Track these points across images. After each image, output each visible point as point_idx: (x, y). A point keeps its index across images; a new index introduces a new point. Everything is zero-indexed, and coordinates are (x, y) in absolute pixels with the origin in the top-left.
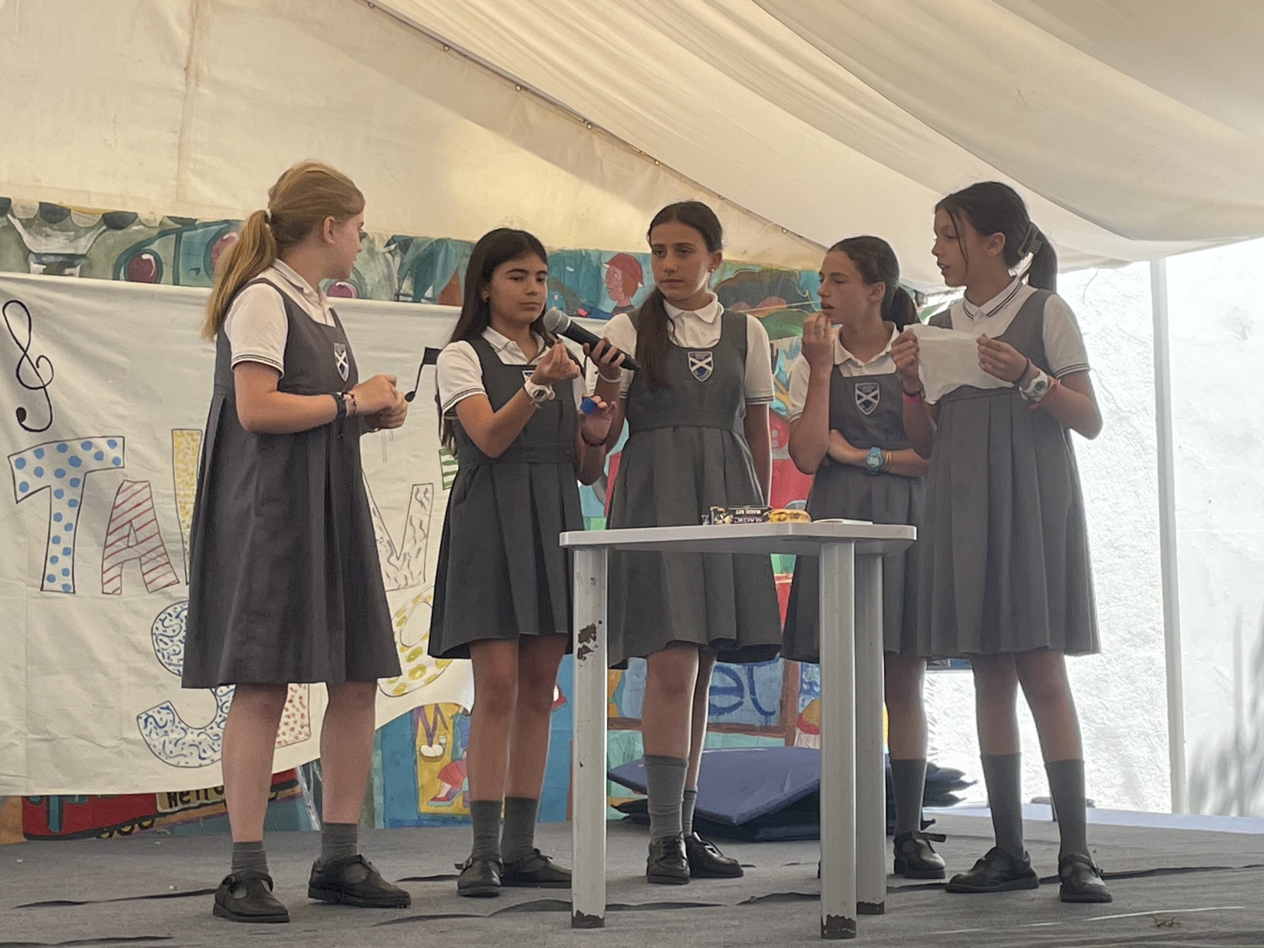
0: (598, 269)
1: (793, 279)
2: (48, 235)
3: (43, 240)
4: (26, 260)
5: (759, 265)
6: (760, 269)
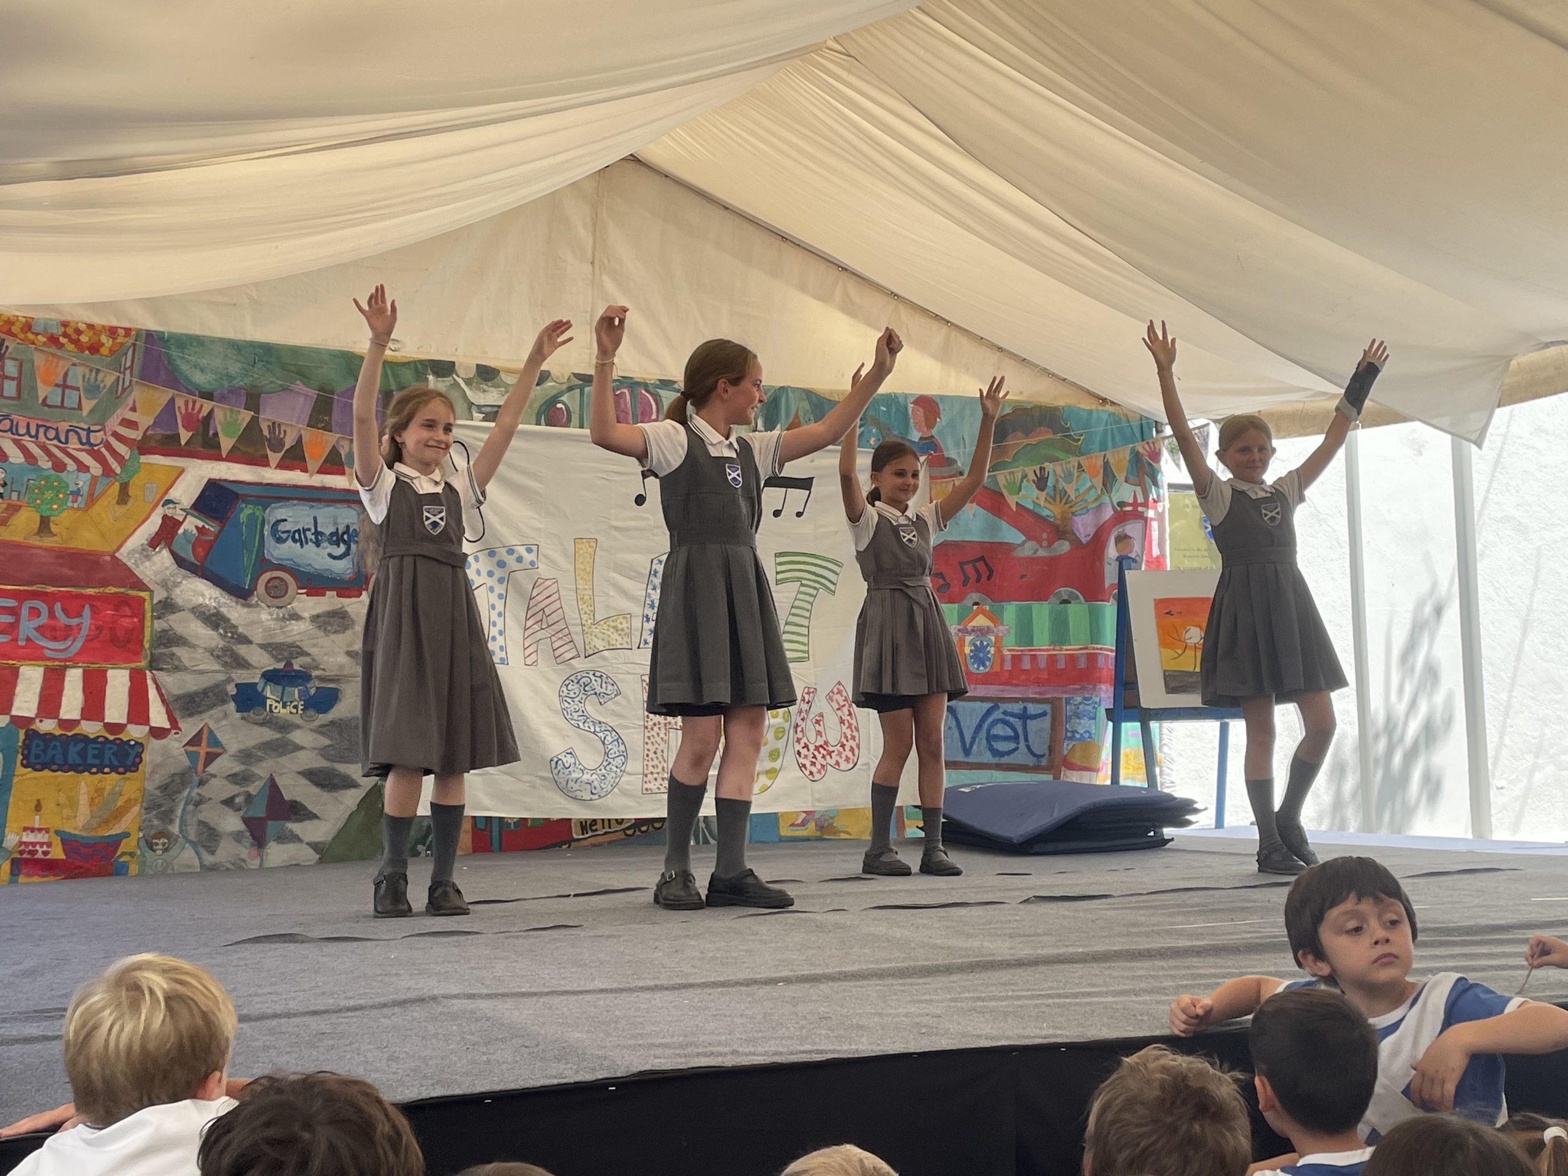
0: (906, 408)
1: (1058, 414)
2: (484, 391)
3: (482, 395)
4: (470, 409)
5: (1031, 403)
6: (1032, 405)
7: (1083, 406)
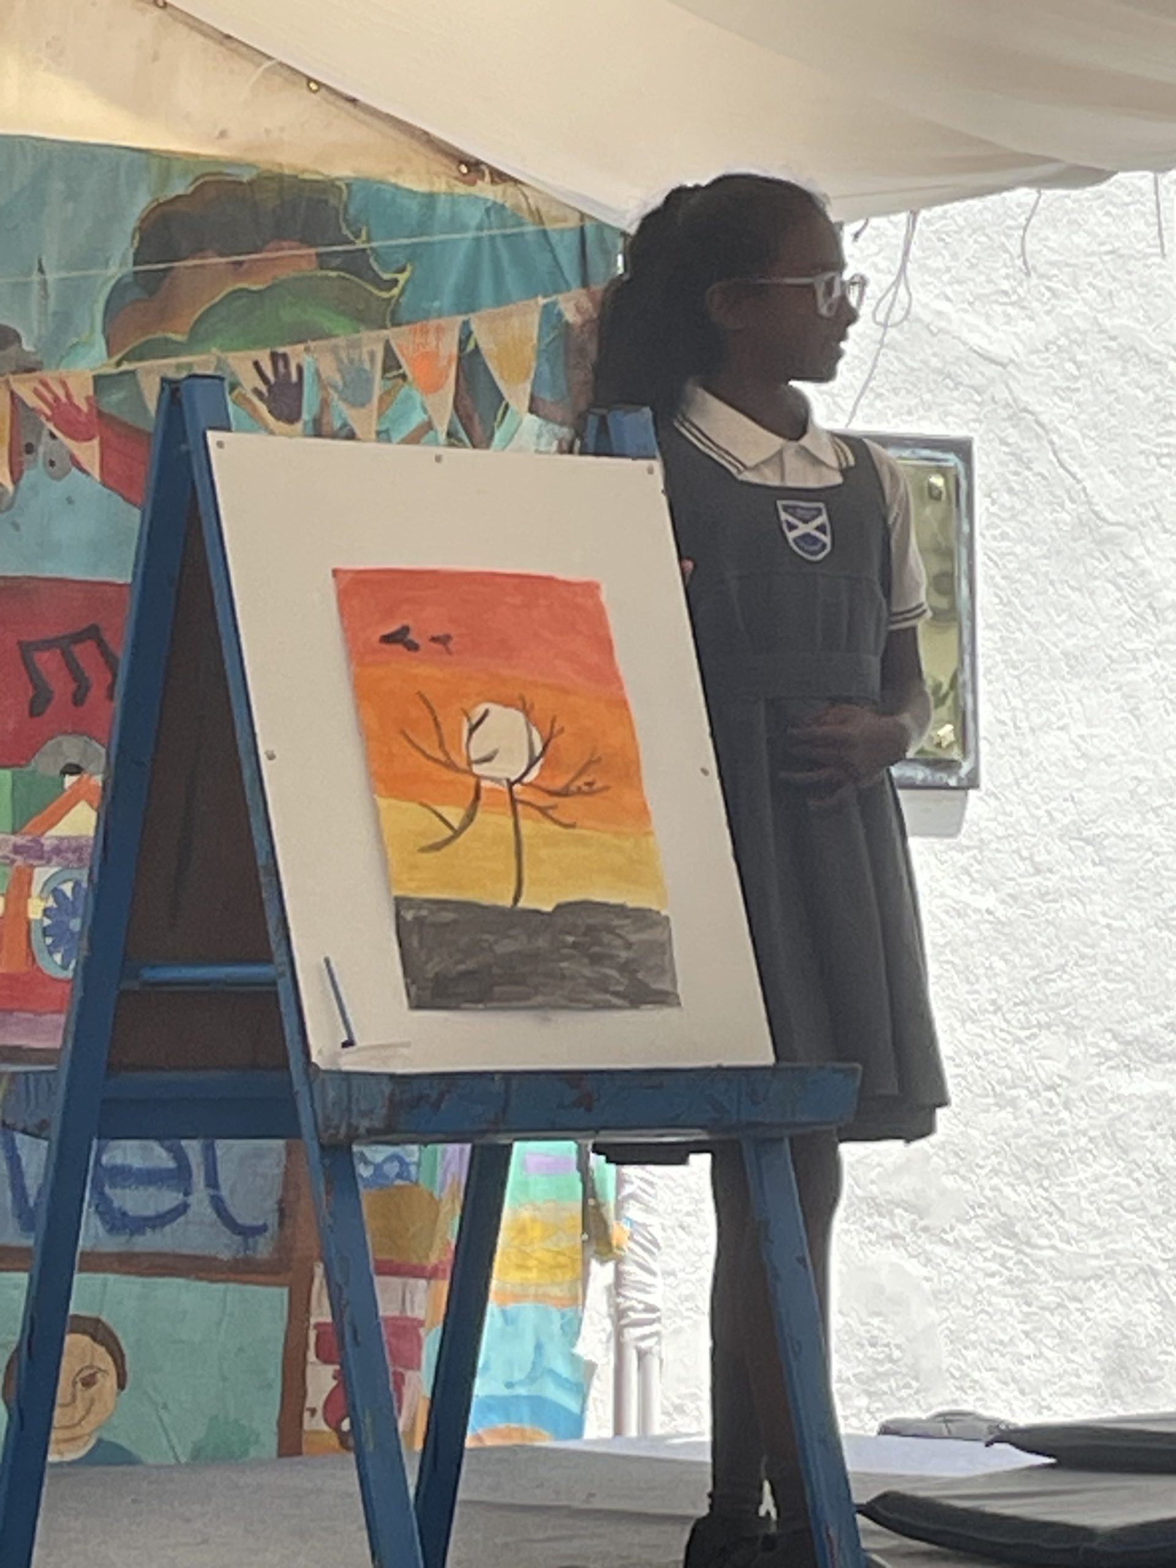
1: (333, 201)
5: (251, 165)
6: (254, 172)
7: (408, 182)
